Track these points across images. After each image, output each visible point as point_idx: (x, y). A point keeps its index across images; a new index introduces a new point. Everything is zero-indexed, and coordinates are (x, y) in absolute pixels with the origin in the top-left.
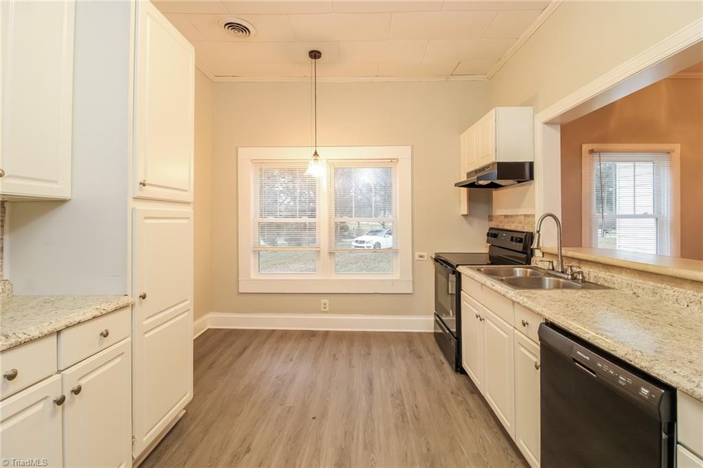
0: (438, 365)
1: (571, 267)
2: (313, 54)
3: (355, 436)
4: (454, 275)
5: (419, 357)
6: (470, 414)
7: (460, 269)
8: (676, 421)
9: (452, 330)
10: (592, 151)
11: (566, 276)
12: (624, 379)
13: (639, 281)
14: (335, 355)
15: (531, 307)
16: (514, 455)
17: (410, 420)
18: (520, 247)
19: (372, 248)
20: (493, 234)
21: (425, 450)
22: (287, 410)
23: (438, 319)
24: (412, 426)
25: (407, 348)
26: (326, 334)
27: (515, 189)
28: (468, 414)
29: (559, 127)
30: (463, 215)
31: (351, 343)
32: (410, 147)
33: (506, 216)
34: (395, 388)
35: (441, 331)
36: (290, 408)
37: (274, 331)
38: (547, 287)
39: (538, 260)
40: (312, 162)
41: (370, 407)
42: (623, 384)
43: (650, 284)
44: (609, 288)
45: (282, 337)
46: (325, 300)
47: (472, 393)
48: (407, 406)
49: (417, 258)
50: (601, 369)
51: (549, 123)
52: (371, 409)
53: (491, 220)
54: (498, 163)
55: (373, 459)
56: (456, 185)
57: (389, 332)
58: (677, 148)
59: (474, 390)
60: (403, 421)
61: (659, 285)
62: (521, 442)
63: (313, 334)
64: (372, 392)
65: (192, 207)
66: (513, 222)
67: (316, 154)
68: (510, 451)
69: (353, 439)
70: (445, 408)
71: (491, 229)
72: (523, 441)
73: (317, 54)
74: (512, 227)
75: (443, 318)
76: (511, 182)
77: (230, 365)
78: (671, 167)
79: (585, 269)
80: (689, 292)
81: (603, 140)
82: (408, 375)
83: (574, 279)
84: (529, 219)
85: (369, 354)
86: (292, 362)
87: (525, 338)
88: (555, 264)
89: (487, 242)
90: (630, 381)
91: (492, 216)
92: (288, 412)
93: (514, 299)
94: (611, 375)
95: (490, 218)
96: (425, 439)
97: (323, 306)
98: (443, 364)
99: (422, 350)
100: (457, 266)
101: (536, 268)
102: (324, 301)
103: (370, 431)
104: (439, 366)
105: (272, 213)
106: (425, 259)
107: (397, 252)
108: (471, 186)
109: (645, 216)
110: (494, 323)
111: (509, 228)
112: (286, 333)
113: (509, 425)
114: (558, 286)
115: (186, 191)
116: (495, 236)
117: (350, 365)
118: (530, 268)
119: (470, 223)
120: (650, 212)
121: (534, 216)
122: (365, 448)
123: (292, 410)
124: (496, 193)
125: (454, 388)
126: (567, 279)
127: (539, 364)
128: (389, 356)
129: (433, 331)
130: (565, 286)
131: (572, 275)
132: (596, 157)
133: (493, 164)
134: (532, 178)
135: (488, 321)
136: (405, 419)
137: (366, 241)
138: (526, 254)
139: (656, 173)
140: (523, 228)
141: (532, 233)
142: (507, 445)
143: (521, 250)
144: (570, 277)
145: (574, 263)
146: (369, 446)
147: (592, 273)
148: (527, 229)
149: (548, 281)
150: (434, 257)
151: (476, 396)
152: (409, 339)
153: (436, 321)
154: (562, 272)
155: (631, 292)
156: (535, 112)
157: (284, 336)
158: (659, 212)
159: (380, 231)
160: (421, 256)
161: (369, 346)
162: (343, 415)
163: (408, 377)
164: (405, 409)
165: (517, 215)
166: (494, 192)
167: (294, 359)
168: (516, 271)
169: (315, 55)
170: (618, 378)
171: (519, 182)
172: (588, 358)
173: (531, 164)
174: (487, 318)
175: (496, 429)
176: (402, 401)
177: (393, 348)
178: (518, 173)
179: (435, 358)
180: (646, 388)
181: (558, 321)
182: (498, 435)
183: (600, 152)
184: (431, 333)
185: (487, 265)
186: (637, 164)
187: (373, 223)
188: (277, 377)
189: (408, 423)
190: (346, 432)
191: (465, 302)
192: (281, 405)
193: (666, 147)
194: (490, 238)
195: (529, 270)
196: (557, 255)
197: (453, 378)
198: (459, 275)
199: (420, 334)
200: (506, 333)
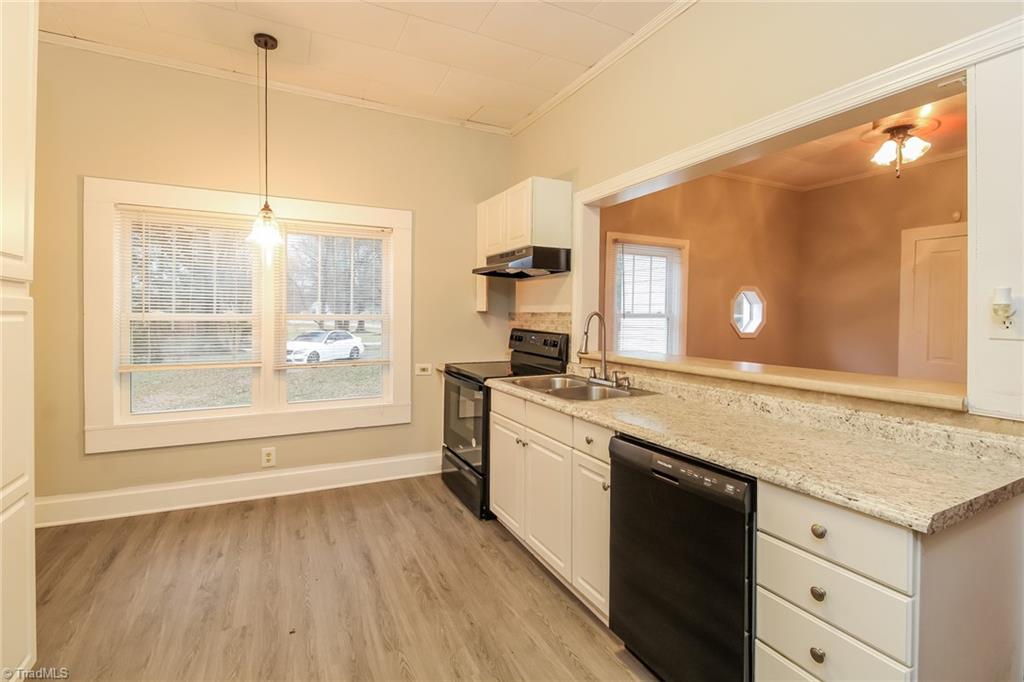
0: (455, 516)
1: (616, 372)
2: (262, 39)
3: (367, 637)
4: (481, 392)
5: (428, 510)
6: (509, 567)
7: (489, 383)
8: (756, 511)
9: (474, 465)
10: (616, 241)
11: (610, 383)
12: (709, 480)
13: (682, 383)
14: (298, 532)
15: (598, 420)
16: (568, 600)
17: (438, 595)
18: (554, 352)
19: (305, 362)
20: (517, 337)
21: (467, 626)
22: (239, 634)
23: (450, 454)
24: (442, 602)
25: (409, 501)
26: (272, 502)
27: (546, 281)
28: (507, 568)
29: (599, 210)
30: (479, 312)
31: (321, 511)
32: (410, 213)
33: (533, 314)
34: (406, 558)
35: (456, 469)
36: (244, 628)
37: (166, 514)
38: (594, 398)
39: (575, 366)
40: (259, 221)
41: (378, 593)
42: (709, 485)
43: (694, 386)
44: (654, 393)
45: (187, 521)
46: (270, 448)
47: (505, 540)
48: (429, 578)
49: (418, 372)
50: (685, 475)
51: (590, 205)
52: (380, 595)
53: (513, 319)
54: (535, 248)
55: (403, 660)
56: (475, 271)
57: (377, 483)
58: (686, 243)
59: (507, 535)
60: (429, 598)
61: (703, 386)
62: (581, 581)
63: (248, 507)
64: (374, 572)
65: (28, 291)
66: (542, 322)
67: (267, 208)
68: (563, 596)
69: (365, 643)
70: (479, 567)
71: (514, 330)
72: (583, 579)
73: (270, 42)
74: (542, 328)
75: (458, 452)
76: (543, 271)
77: (89, 589)
78: (682, 263)
79: (629, 374)
80: (730, 391)
81: (626, 230)
82: (419, 536)
83: (619, 386)
84: (566, 318)
85: (354, 519)
86: (222, 559)
87: (588, 457)
88: (598, 370)
89: (510, 347)
90: (715, 481)
91: (514, 314)
92: (243, 636)
93: (575, 413)
94: (695, 479)
95: (511, 316)
96: (464, 611)
97: (264, 458)
98: (462, 512)
99: (430, 500)
100: (485, 379)
101: (573, 377)
102: (265, 450)
103: (386, 624)
104: (458, 517)
105: (161, 303)
106: (429, 373)
107: (388, 365)
108: (491, 274)
109: (659, 315)
110: (544, 447)
111: (537, 329)
112: (194, 513)
113: (562, 565)
114: (604, 396)
115: (20, 258)
116: (520, 339)
117: (329, 543)
118: (567, 377)
119: (487, 323)
120: (663, 312)
121: (570, 314)
122: (387, 648)
123: (248, 631)
124: (519, 284)
125: (483, 539)
126: (612, 387)
127: (608, 483)
128: (386, 517)
129: (440, 471)
130: (612, 396)
131: (616, 382)
132: (619, 247)
133: (527, 248)
134: (568, 268)
135: (534, 446)
136: (431, 594)
137: (295, 350)
138: (561, 360)
139: (669, 269)
140: (556, 329)
141: (568, 335)
142: (556, 590)
143: (556, 355)
144: (614, 384)
145: (616, 369)
146: (391, 645)
147: (637, 379)
148: (560, 330)
149: (595, 391)
150: (443, 368)
151: (511, 543)
152: (407, 488)
153: (446, 457)
154: (606, 380)
155: (676, 396)
156: (575, 190)
157: (190, 519)
158: (670, 311)
159: (314, 335)
160: (424, 370)
161: (350, 508)
162: (340, 615)
163: (420, 539)
164: (427, 581)
165: (548, 314)
166: (517, 283)
167: (224, 551)
168: (554, 381)
169: (266, 41)
170: (703, 480)
171: (552, 272)
172: (670, 466)
173: (568, 252)
174: (531, 440)
175: (542, 576)
176: (421, 574)
177: (387, 505)
178: (551, 261)
179: (449, 507)
180: (731, 484)
181: (633, 431)
182: (545, 582)
183: (624, 242)
184: (436, 475)
185: (510, 376)
186: (637, 257)
187: (297, 322)
188: (202, 587)
189: (436, 598)
190: (351, 638)
191: (497, 427)
192: (225, 629)
193: (678, 242)
194: (513, 342)
195: (568, 380)
196: (601, 361)
197: (478, 528)
198: (487, 391)
199: (421, 479)
200: (562, 457)
